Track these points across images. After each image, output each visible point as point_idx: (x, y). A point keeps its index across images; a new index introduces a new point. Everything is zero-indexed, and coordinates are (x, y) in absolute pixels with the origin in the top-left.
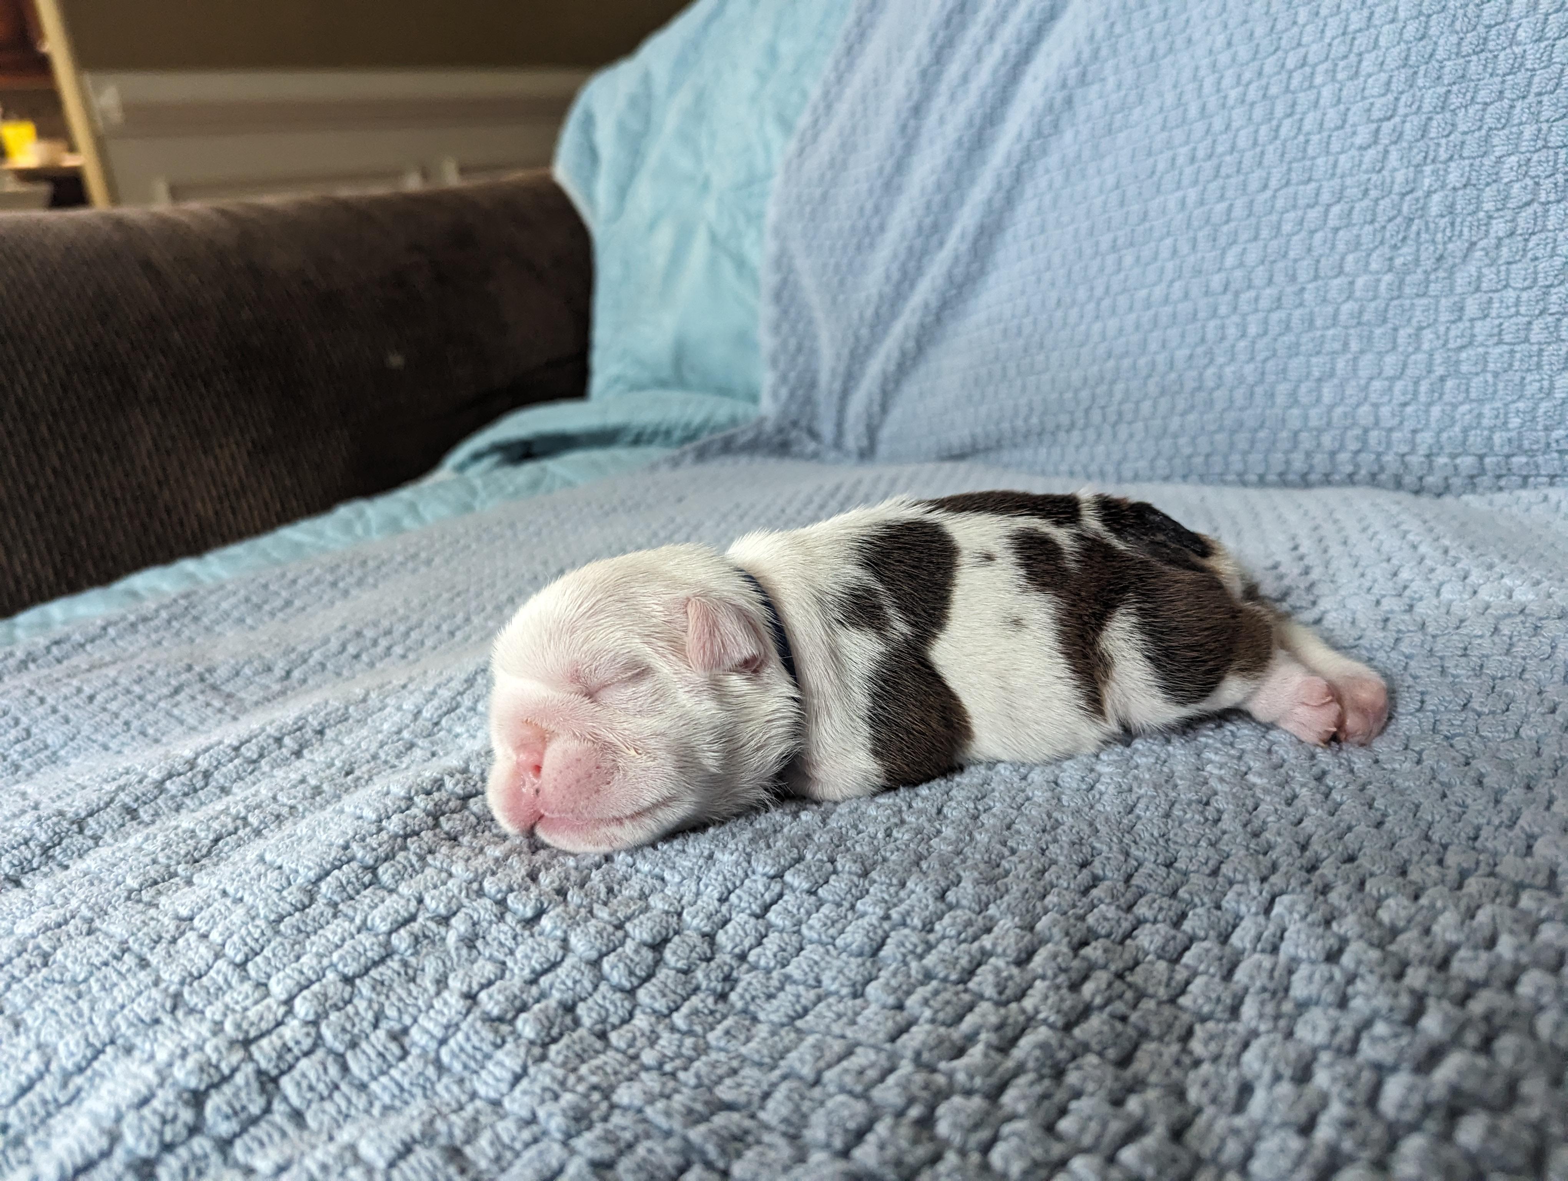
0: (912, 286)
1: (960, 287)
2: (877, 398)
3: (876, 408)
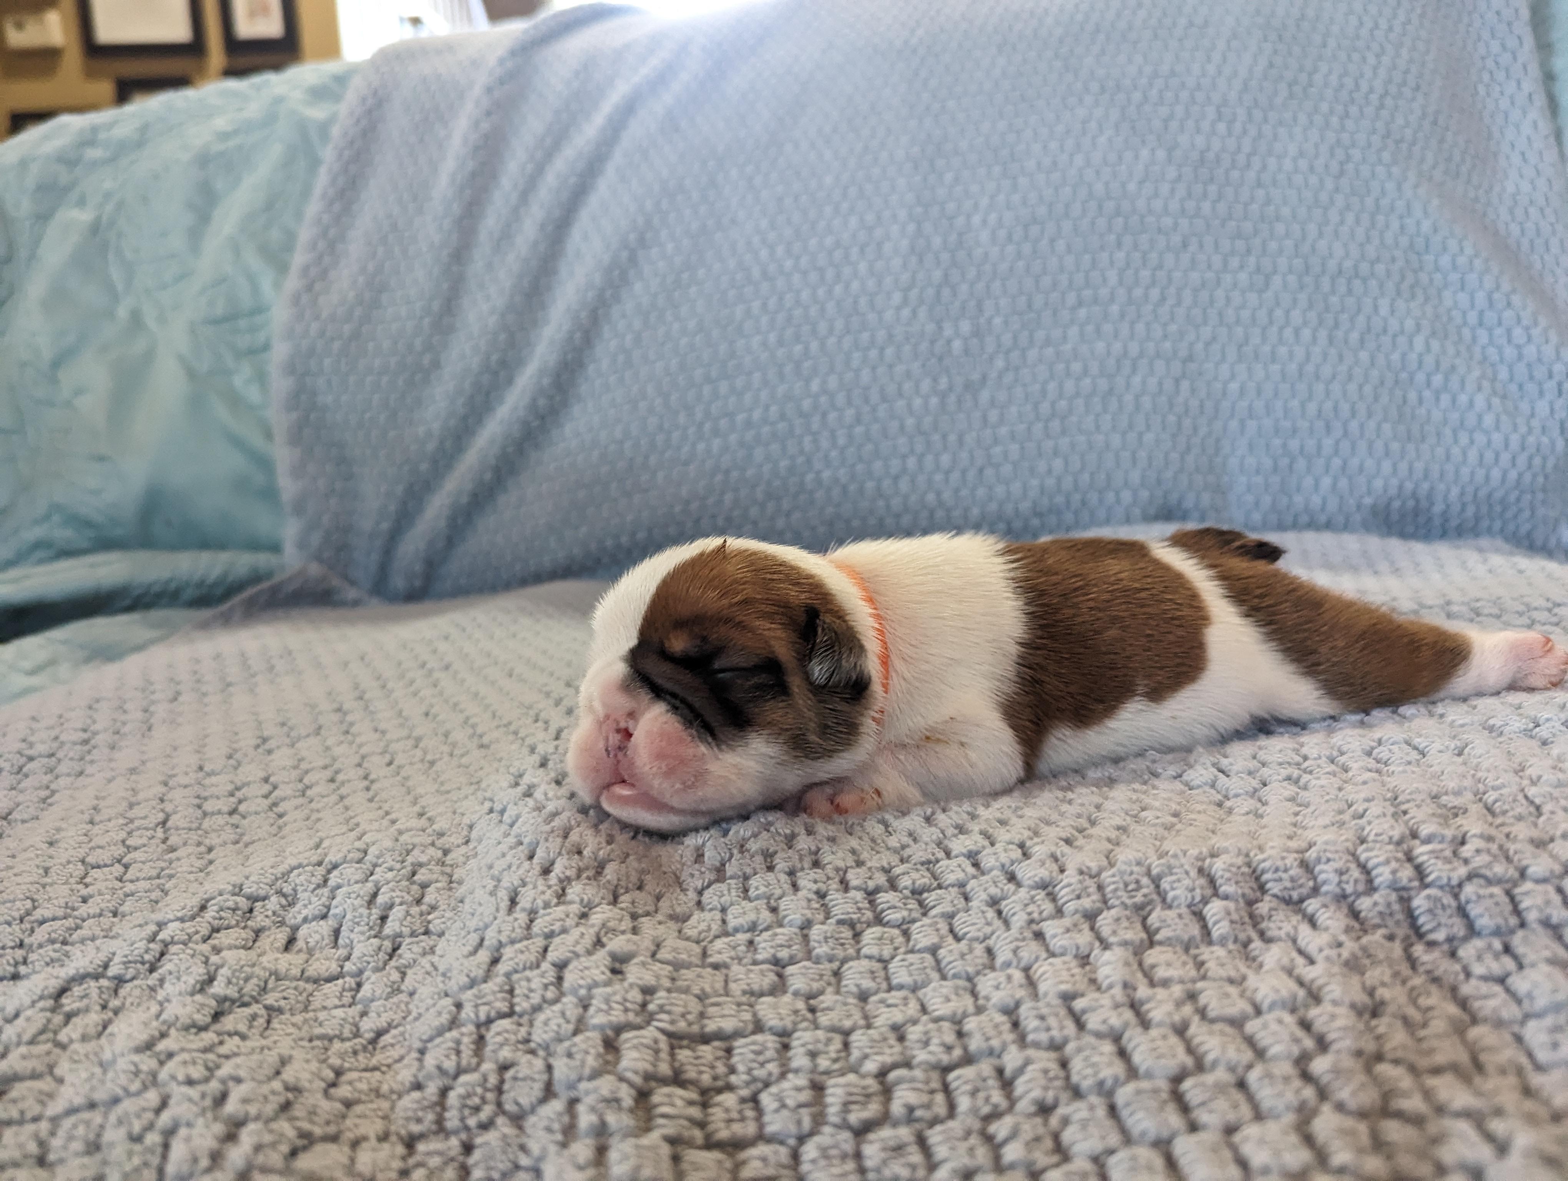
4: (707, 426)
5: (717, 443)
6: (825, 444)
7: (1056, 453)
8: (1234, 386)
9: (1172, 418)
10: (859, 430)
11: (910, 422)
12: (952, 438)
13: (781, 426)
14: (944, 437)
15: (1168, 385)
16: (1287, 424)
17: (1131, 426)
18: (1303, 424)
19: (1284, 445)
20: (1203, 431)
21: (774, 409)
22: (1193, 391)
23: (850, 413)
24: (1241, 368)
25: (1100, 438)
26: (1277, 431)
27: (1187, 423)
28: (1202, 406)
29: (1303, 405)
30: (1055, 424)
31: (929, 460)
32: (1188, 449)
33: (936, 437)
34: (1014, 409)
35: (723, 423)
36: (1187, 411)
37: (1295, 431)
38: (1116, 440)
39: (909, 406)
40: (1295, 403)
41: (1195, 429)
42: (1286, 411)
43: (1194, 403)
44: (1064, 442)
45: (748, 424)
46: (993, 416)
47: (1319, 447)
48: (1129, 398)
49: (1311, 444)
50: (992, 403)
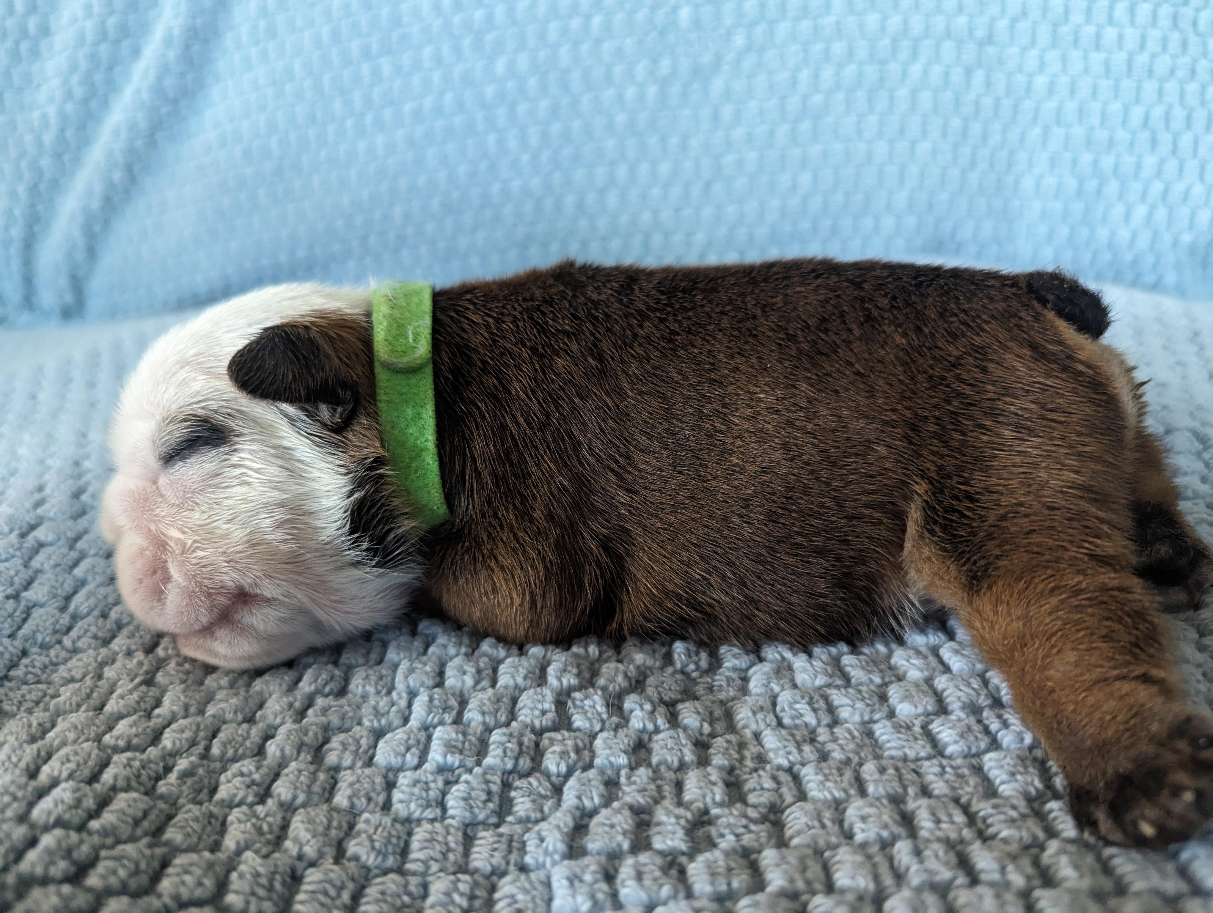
0: (105, 104)
1: (175, 102)
2: (81, 242)
3: (80, 256)
4: (369, 118)
5: (380, 140)
6: (513, 143)
7: (804, 163)
8: (1041, 81)
9: (956, 122)
10: (556, 128)
11: (621, 118)
12: (674, 140)
13: (458, 120)
14: (663, 139)
15: (957, 76)
16: (1102, 135)
17: (902, 131)
18: (1122, 135)
19: (1095, 163)
20: (995, 139)
21: (449, 97)
22: (988, 84)
23: (544, 104)
24: (1053, 55)
25: (862, 146)
26: (1089, 142)
27: (976, 128)
28: (997, 107)
29: (1126, 110)
30: (806, 126)
31: (644, 168)
32: (973, 163)
33: (653, 140)
34: (753, 105)
35: (387, 114)
36: (977, 112)
37: (1111, 143)
38: (881, 149)
39: (620, 97)
40: (1116, 107)
41: (985, 137)
42: (1104, 116)
43: (988, 101)
44: (816, 149)
45: (417, 114)
46: (727, 112)
47: (1139, 166)
48: (903, 93)
49: (1128, 161)
50: (727, 94)
